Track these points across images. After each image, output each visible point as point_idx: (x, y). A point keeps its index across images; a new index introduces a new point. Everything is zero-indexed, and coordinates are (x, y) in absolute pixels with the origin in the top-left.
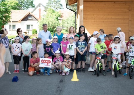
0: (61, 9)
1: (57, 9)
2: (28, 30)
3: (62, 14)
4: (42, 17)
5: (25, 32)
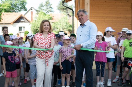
0: (52, 13)
1: (48, 12)
2: (20, 32)
3: (53, 16)
4: (34, 19)
5: (17, 34)
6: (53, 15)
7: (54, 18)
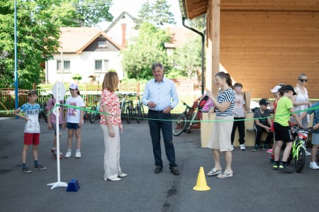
0: (172, 25)
1: (162, 24)
2: (98, 71)
3: (173, 35)
4: (129, 43)
5: (91, 77)
6: (172, 32)
7: (176, 37)
